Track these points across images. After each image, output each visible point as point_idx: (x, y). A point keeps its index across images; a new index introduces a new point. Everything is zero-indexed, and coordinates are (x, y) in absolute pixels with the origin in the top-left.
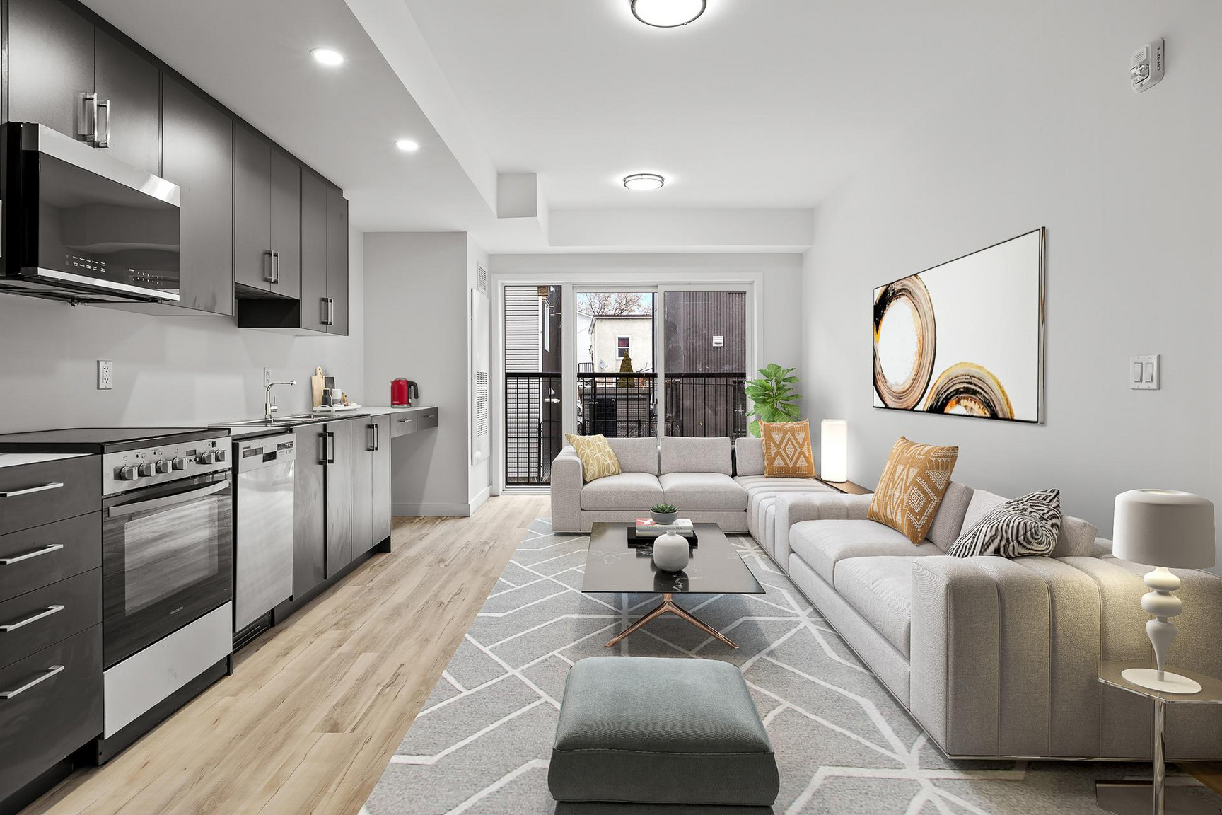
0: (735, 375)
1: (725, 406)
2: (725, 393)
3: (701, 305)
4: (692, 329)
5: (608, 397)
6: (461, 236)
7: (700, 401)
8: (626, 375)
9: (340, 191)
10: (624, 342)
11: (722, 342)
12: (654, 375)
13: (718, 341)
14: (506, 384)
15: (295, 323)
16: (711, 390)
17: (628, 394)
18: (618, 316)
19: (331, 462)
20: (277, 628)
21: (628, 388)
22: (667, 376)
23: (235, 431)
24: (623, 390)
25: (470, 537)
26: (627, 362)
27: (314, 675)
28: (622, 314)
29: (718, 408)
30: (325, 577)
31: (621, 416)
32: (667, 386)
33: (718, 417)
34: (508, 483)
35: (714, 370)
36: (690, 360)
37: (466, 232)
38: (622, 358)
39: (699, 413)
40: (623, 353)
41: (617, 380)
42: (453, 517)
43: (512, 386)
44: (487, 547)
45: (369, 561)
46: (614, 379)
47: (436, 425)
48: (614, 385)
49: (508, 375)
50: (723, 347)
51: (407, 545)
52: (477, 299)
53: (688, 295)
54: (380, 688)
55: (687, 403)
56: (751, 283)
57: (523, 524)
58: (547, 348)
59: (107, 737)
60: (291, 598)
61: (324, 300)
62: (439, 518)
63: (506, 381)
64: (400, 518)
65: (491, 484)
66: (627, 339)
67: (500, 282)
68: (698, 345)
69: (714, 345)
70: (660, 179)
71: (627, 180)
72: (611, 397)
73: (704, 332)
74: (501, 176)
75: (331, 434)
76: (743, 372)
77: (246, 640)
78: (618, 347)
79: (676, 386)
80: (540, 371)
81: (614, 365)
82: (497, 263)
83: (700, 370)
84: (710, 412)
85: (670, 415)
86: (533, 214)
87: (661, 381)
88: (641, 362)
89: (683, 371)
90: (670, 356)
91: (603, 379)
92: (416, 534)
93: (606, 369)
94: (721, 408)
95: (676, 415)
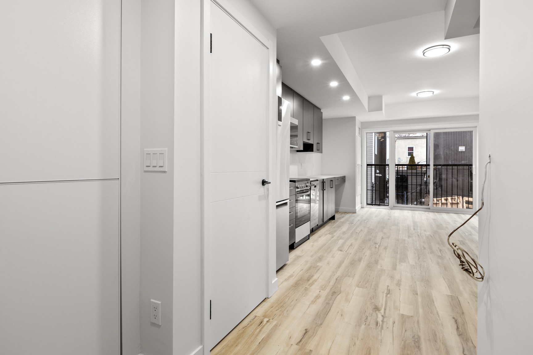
0: (467, 165)
1: (462, 178)
2: (462, 173)
3: (451, 137)
4: (446, 147)
5: (403, 174)
6: (353, 119)
7: (450, 176)
8: (412, 165)
9: (320, 109)
10: (411, 149)
11: (464, 149)
12: (427, 165)
13: (462, 149)
14: (367, 168)
15: (312, 151)
16: (455, 171)
17: (412, 173)
18: (407, 137)
19: (325, 190)
20: (314, 232)
21: (412, 170)
22: (434, 165)
23: (311, 180)
24: (410, 171)
25: (358, 218)
26: (412, 159)
27: (330, 242)
28: (410, 136)
29: (459, 178)
30: (323, 222)
31: (409, 182)
32: (434, 169)
33: (459, 182)
34: (367, 204)
35: (457, 163)
36: (446, 159)
37: (355, 117)
38: (410, 157)
39: (450, 181)
40: (411, 154)
41: (407, 167)
42: (351, 213)
43: (369, 169)
44: (366, 222)
45: (330, 221)
46: (406, 167)
47: (345, 182)
48: (406, 169)
49: (368, 165)
50: (465, 151)
51: (340, 218)
52: (358, 139)
53: (445, 133)
54: (348, 246)
55: (444, 176)
56: (476, 127)
57: (376, 216)
58: (376, 153)
59: (296, 243)
60: (318, 225)
61: (318, 143)
62: (346, 213)
63: (367, 167)
64: (337, 211)
65: (361, 203)
66: (412, 148)
67: (365, 132)
68: (449, 153)
69: (459, 151)
70: (432, 92)
71: (418, 94)
72: (405, 174)
73: (452, 148)
74: (369, 97)
75: (325, 182)
76: (471, 164)
77: (313, 231)
78: (407, 152)
79: (439, 169)
80: (373, 163)
81: (406, 160)
82: (365, 125)
83: (450, 163)
84: (454, 180)
85: (436, 181)
86: (382, 110)
87: (432, 167)
88: (420, 158)
89: (442, 163)
90: (436, 157)
91: (401, 167)
92: (341, 216)
93: (402, 162)
94: (460, 179)
95: (439, 181)
